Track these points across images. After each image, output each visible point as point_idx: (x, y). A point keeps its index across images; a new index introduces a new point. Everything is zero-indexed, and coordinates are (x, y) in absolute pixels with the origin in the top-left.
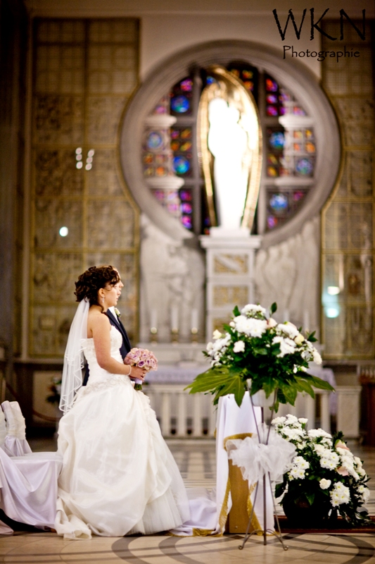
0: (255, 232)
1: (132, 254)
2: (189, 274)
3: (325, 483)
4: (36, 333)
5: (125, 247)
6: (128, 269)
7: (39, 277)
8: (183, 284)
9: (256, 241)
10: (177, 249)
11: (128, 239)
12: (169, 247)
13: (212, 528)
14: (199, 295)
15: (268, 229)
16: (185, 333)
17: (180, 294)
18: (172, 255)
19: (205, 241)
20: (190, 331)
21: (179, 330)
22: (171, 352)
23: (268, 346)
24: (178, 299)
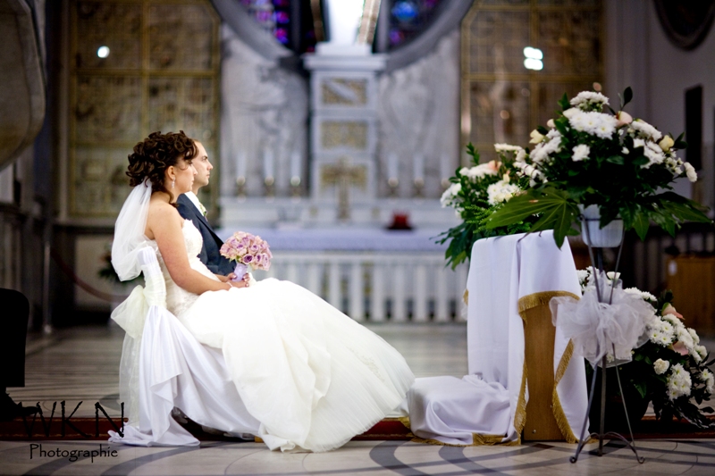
0: (375, 49)
1: (207, 78)
2: (286, 106)
3: (661, 365)
4: (78, 184)
5: (199, 69)
6: (204, 98)
7: (83, 108)
8: (279, 119)
9: (378, 62)
10: (271, 71)
11: (203, 57)
12: (260, 68)
13: (502, 432)
14: (301, 133)
15: (391, 47)
16: (282, 184)
17: (275, 132)
18: (264, 79)
19: (311, 61)
20: (289, 180)
21: (275, 180)
22: (264, 211)
23: (626, 151)
24: (272, 139)
